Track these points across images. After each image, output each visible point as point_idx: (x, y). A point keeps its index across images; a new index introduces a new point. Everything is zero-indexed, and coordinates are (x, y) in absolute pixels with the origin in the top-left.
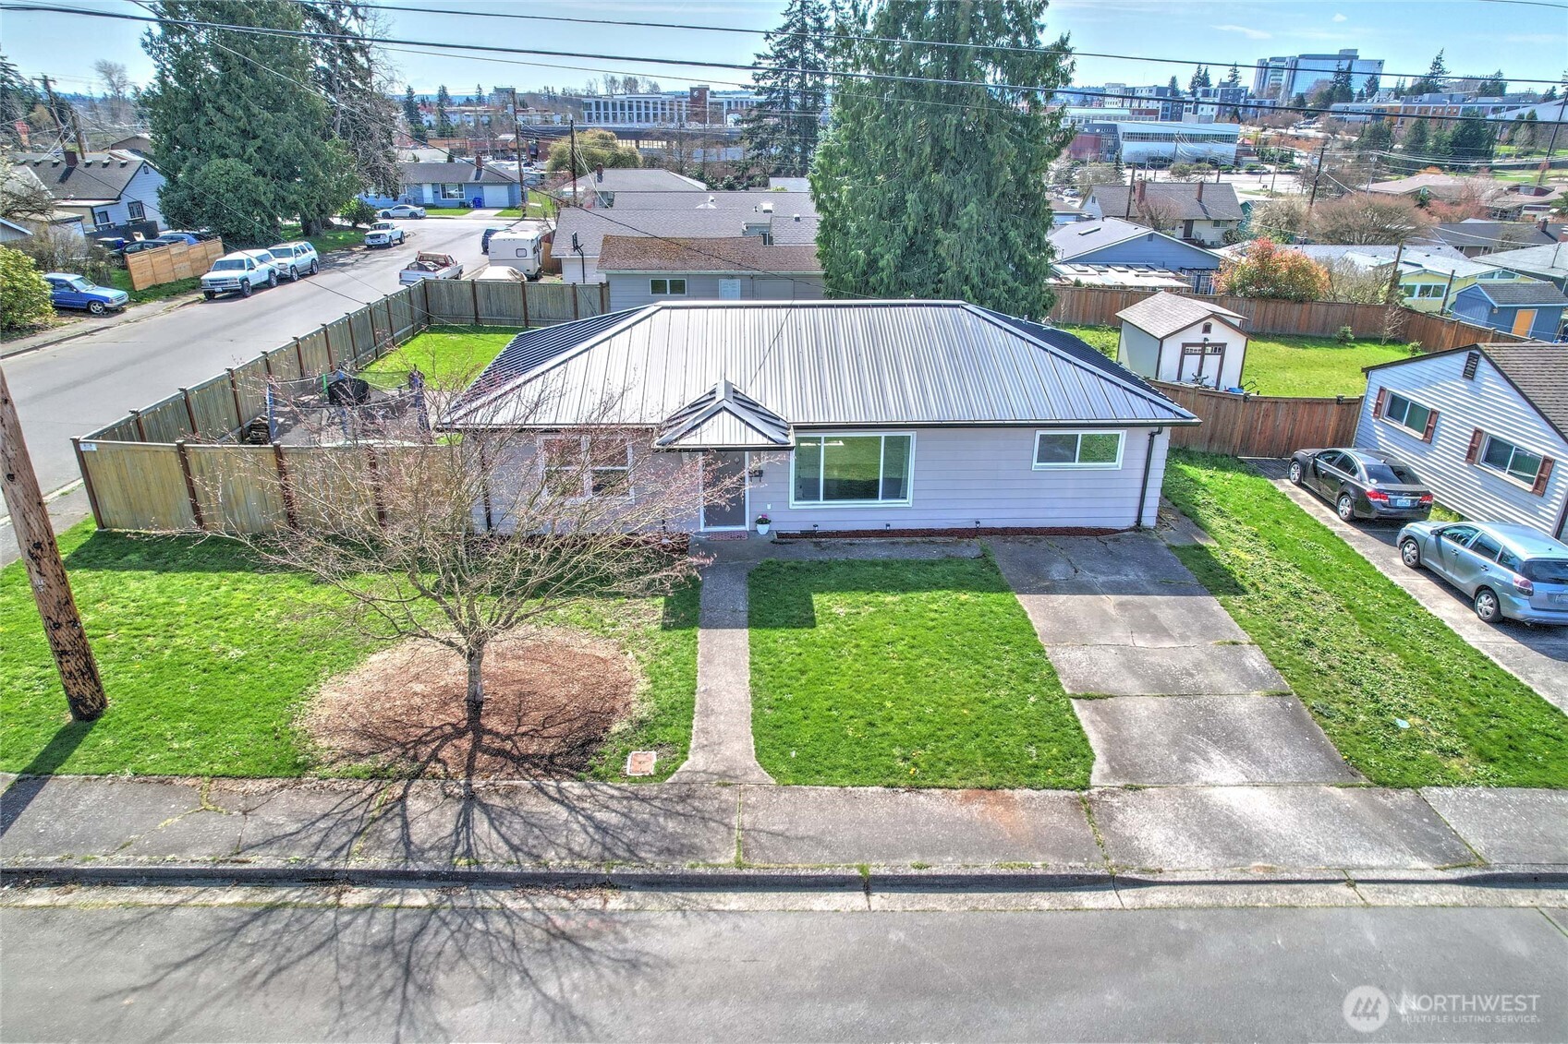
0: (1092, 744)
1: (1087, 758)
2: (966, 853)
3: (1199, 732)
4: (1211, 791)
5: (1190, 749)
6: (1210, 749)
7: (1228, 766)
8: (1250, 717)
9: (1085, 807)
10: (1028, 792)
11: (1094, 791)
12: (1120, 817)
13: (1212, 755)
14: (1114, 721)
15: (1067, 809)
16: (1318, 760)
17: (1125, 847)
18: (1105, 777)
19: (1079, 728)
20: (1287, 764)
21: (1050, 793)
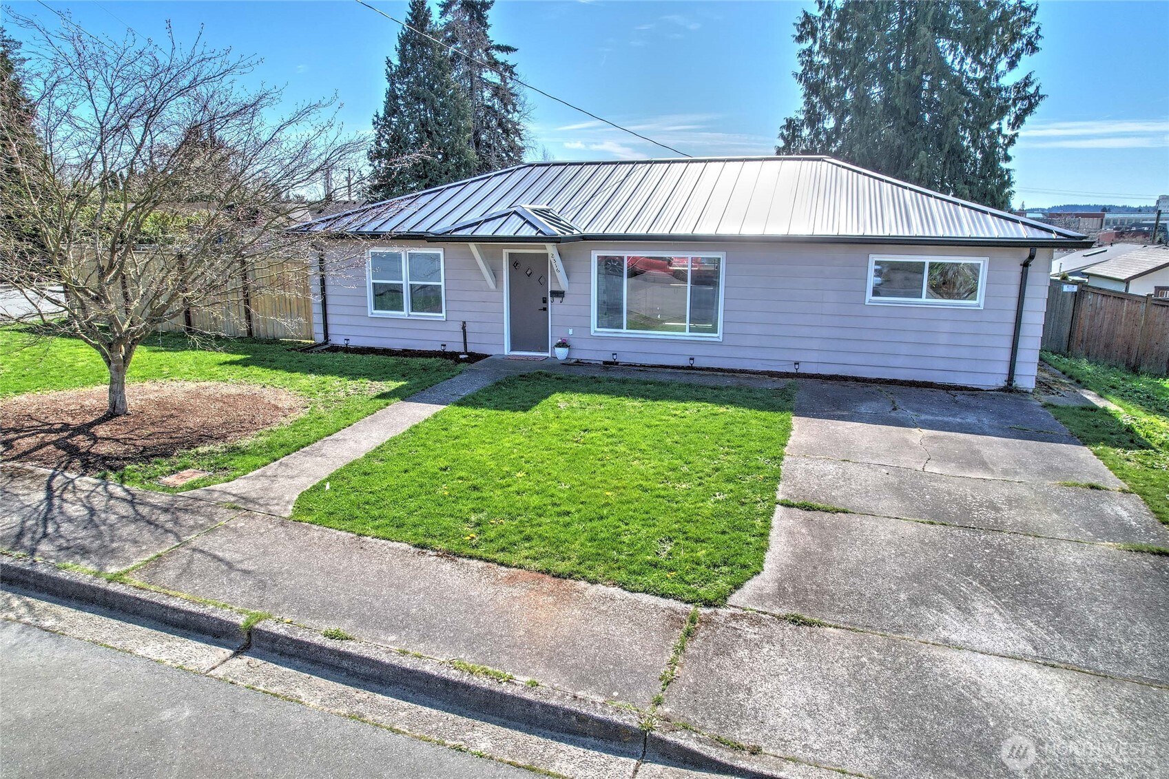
0: (769, 555)
1: (747, 570)
3: (969, 572)
4: (950, 654)
5: (938, 591)
6: (977, 597)
7: (1001, 626)
8: (1080, 570)
9: (689, 627)
13: (978, 606)
15: (655, 624)
18: (760, 599)
19: (763, 536)
21: (649, 600)
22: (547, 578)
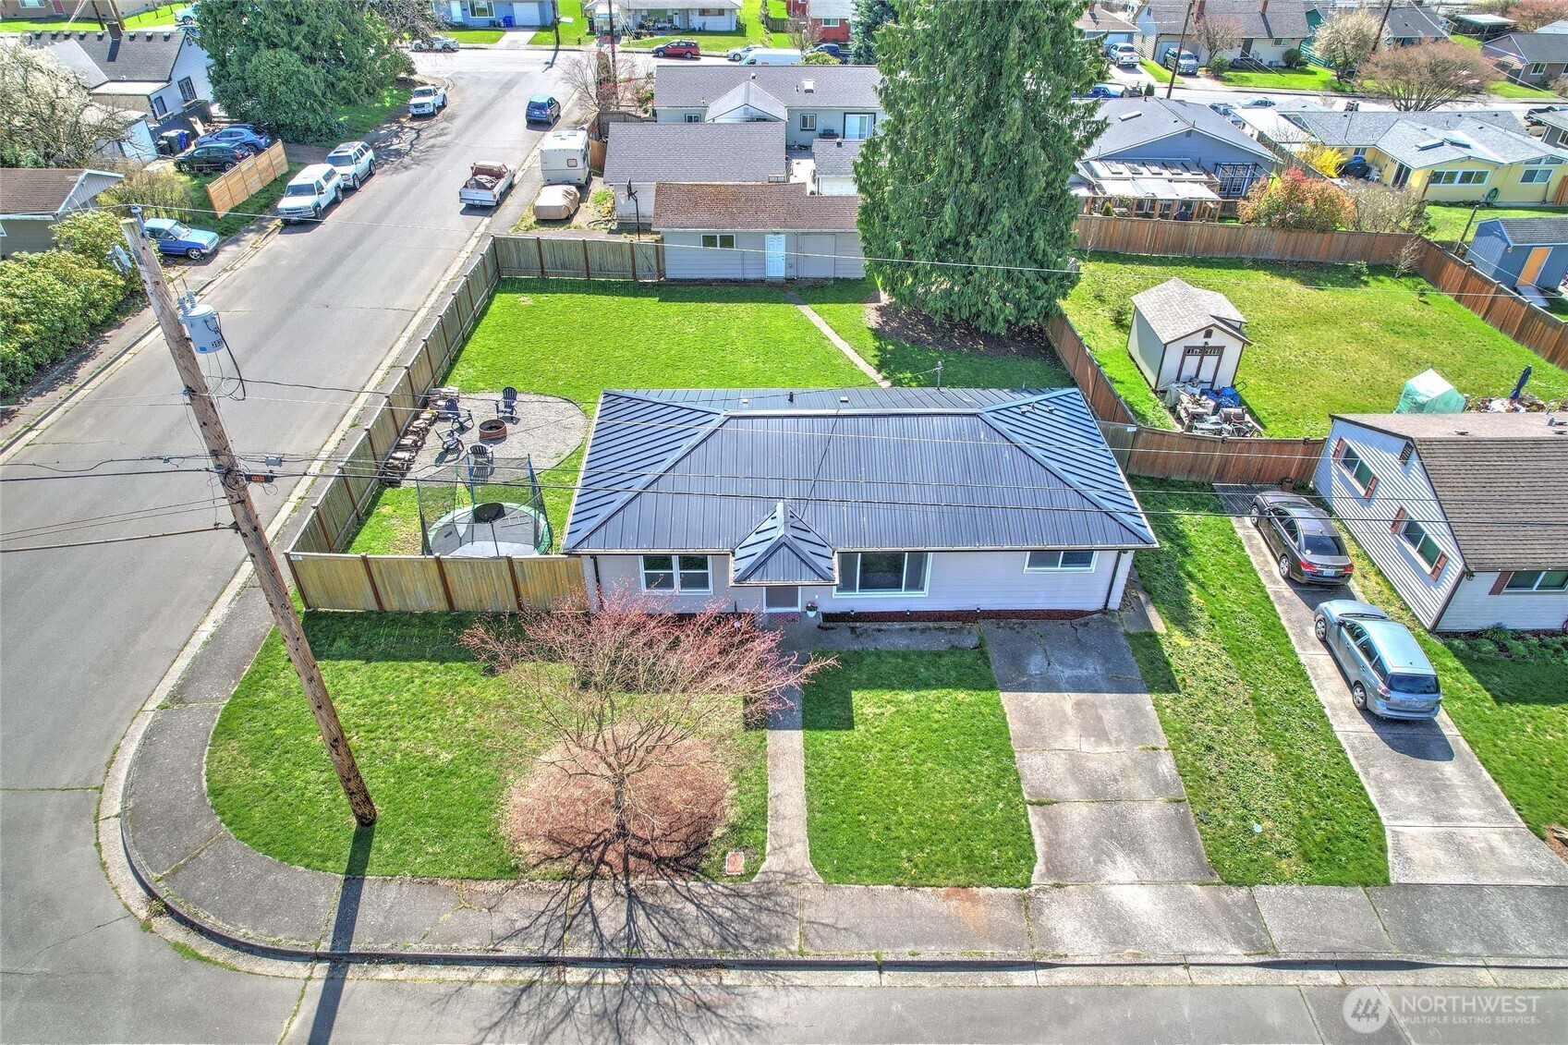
0: (1037, 847)
1: (1031, 860)
2: (943, 943)
3: (1112, 836)
4: (1112, 888)
5: (1103, 852)
6: (1117, 852)
7: (1126, 867)
8: (1151, 823)
9: (1024, 903)
10: (989, 889)
11: (1032, 889)
12: (1047, 911)
13: (1118, 857)
15: (1013, 906)
16: (1190, 861)
17: (1047, 938)
18: (1042, 876)
19: (1030, 833)
20: (1168, 866)
21: (1004, 890)
22: (960, 889)
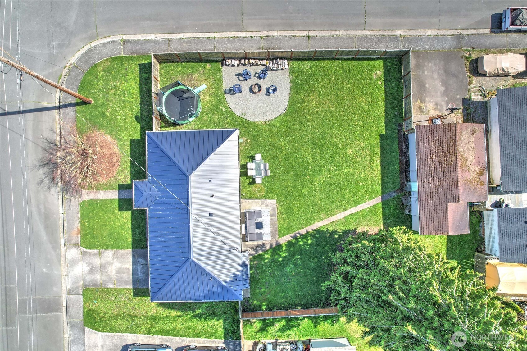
0: (89, 250)
1: (86, 248)
2: (67, 227)
3: (92, 268)
4: (81, 264)
5: (89, 264)
6: (89, 268)
7: (86, 269)
8: (96, 277)
9: (77, 245)
10: (80, 238)
11: (80, 247)
12: (76, 249)
14: (94, 255)
15: (76, 242)
16: (87, 283)
18: (83, 250)
19: (92, 249)
20: (86, 278)
21: (80, 241)
22: (79, 231)
